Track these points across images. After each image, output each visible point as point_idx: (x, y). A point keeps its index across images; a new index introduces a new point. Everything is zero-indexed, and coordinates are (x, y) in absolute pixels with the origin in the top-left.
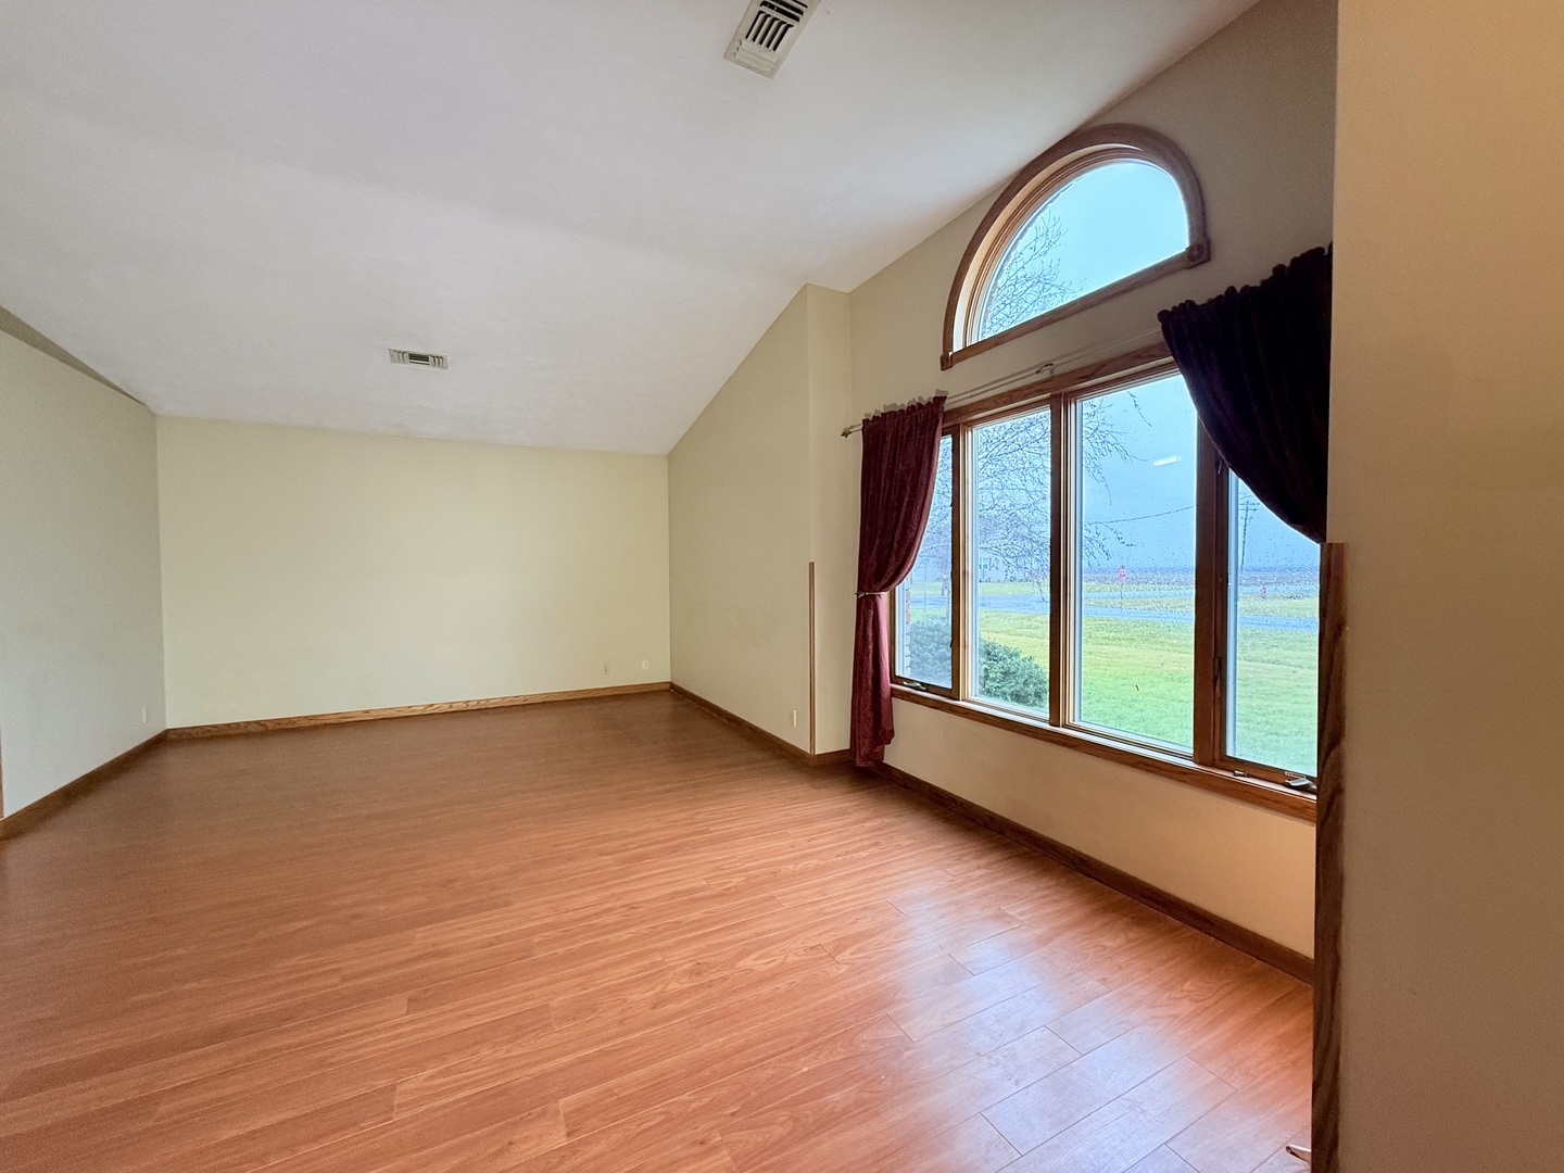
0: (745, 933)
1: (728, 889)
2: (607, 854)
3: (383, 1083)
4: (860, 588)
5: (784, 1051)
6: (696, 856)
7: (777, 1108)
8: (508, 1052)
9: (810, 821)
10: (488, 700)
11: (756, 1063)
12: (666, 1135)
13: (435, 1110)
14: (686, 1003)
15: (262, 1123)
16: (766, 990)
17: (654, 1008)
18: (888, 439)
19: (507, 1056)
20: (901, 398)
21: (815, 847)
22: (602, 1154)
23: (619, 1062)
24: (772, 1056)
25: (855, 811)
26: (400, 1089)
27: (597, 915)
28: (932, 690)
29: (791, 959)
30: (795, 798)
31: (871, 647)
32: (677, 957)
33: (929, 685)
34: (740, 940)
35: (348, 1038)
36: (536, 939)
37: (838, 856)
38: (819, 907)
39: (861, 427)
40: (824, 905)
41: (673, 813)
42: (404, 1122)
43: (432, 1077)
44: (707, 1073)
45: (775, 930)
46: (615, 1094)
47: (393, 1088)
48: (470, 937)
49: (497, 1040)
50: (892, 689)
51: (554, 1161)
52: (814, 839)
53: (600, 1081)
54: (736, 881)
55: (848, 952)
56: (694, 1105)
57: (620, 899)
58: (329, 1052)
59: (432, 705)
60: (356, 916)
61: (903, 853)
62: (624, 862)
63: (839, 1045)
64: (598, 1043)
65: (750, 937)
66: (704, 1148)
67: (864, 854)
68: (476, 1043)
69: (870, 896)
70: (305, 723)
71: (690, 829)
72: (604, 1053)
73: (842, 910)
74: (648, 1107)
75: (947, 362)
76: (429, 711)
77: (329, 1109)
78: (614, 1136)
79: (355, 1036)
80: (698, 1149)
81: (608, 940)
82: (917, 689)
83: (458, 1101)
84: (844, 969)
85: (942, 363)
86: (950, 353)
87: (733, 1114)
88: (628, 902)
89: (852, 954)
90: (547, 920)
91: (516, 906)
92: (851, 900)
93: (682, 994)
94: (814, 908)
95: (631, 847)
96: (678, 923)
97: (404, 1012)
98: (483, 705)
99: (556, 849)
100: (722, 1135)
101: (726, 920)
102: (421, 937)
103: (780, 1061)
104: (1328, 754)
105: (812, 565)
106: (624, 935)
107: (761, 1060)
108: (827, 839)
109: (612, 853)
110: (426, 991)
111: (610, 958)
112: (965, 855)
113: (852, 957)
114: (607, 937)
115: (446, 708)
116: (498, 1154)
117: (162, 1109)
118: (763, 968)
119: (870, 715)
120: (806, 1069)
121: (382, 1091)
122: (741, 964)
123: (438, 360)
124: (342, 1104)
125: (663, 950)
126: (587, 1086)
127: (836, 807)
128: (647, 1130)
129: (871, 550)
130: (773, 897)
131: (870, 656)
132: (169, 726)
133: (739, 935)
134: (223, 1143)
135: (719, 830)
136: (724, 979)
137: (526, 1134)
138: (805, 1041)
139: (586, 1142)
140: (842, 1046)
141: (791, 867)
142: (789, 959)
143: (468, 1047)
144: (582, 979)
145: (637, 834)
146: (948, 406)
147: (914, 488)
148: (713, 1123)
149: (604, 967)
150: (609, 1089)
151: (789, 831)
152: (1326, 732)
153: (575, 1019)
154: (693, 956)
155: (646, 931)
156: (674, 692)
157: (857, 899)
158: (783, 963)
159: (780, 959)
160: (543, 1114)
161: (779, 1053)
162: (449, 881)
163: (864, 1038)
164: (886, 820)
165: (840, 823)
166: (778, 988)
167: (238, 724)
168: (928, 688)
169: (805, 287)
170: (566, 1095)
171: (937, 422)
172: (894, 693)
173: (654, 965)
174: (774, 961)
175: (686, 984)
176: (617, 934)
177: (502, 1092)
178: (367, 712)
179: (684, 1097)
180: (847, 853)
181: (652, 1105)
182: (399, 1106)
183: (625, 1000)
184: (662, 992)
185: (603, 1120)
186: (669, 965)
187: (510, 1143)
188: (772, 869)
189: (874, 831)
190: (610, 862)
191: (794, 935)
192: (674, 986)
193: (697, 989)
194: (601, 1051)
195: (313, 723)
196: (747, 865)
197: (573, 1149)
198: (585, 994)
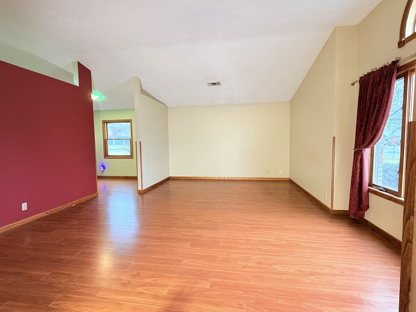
0: (279, 259)
1: (280, 244)
2: (248, 225)
3: (180, 259)
4: (356, 147)
5: (275, 295)
6: (274, 232)
7: (266, 308)
8: (205, 263)
9: (321, 232)
10: (234, 178)
11: (265, 294)
12: (232, 299)
13: (187, 268)
14: (253, 270)
15: (159, 257)
16: (278, 276)
17: (243, 268)
18: (370, 84)
19: (205, 264)
20: (377, 64)
21: (318, 240)
22: (216, 295)
23: (228, 276)
24: (270, 294)
25: (343, 233)
26: (182, 261)
27: (239, 239)
28: (389, 192)
29: (291, 271)
30: (318, 223)
31: (358, 171)
32: (255, 257)
33: (387, 189)
34: (276, 260)
35: (177, 247)
36: (221, 240)
37: (326, 246)
38: (310, 260)
39: (359, 81)
40: (312, 260)
41: (273, 218)
42: (181, 268)
43: (189, 262)
44: (250, 289)
45: (290, 261)
46: (224, 283)
47: (181, 260)
48: (208, 235)
49: (204, 260)
50: (368, 189)
51: (205, 290)
52: (319, 238)
53: (222, 279)
54: (283, 243)
55: (314, 277)
56: (242, 295)
57: (246, 237)
58: (174, 249)
59: (220, 177)
60: (188, 223)
61: (358, 253)
62: (252, 228)
63: (295, 301)
64: (226, 270)
65: (280, 260)
66: (240, 306)
67: (338, 248)
68: (200, 258)
69: (333, 263)
70: (193, 178)
71: (276, 224)
72: (226, 273)
73: (319, 263)
74: (231, 290)
75: (401, 44)
76: (219, 179)
77: (170, 259)
78: (220, 292)
79: (178, 248)
80: (238, 306)
81: (238, 247)
82: (381, 190)
83: (191, 269)
84: (309, 281)
85: (399, 45)
86: (403, 39)
87: (252, 303)
88: (248, 239)
89: (315, 278)
90: (226, 237)
91: (220, 231)
92: (324, 262)
93: (252, 267)
94: (308, 259)
95: (255, 224)
96: (259, 248)
97: (189, 246)
98: (232, 179)
99: (235, 220)
100: (246, 306)
101: (274, 253)
102: (198, 232)
103: (272, 297)
104: (406, 222)
105: (334, 138)
106: (243, 247)
107: (267, 294)
108: (324, 240)
109: (249, 225)
110: (195, 243)
111: (237, 251)
112: (390, 263)
113: (314, 279)
114: (239, 246)
115: (223, 179)
116: (195, 283)
117: (148, 248)
118: (280, 270)
119: (357, 198)
120: (280, 303)
121: (180, 260)
122: (273, 266)
123: (219, 84)
124: (172, 260)
125: (252, 254)
126: (219, 278)
127: (336, 230)
128: (227, 295)
129: (360, 131)
130: (294, 252)
131: (358, 175)
132: (170, 176)
133: (277, 258)
134: (153, 258)
135: (285, 227)
136: (266, 268)
137: (201, 282)
138: (283, 295)
139: (213, 290)
140: (296, 303)
141: (305, 244)
142: (290, 271)
143: (198, 258)
144: (228, 254)
145: (259, 221)
146: (401, 64)
147: (381, 103)
148: (245, 302)
149: (234, 253)
150: (223, 282)
151: (310, 233)
152: (406, 213)
153: (222, 262)
154: (259, 259)
155: (250, 248)
156: (290, 182)
157: (326, 262)
158: (287, 271)
159: (287, 270)
160: (207, 280)
161: (273, 295)
162: (208, 221)
163: (305, 304)
164: (356, 240)
165: (334, 236)
166: (282, 277)
167: (181, 177)
168: (387, 190)
169: (335, 29)
170: (213, 278)
171: (393, 72)
172: (369, 191)
173: (248, 257)
174: (285, 269)
175: (254, 265)
176: (242, 246)
177: (201, 271)
178: (206, 177)
179: (241, 292)
180: (331, 246)
181: (232, 290)
182: (181, 264)
183: (236, 263)
184: (247, 264)
185: (219, 287)
186: (252, 258)
187: (198, 282)
188: (298, 243)
189: (347, 242)
190: (248, 227)
191: (296, 265)
192: (251, 264)
193: (257, 267)
194: (225, 272)
195: (195, 179)
196: (289, 239)
197: (210, 290)
198: (227, 257)
